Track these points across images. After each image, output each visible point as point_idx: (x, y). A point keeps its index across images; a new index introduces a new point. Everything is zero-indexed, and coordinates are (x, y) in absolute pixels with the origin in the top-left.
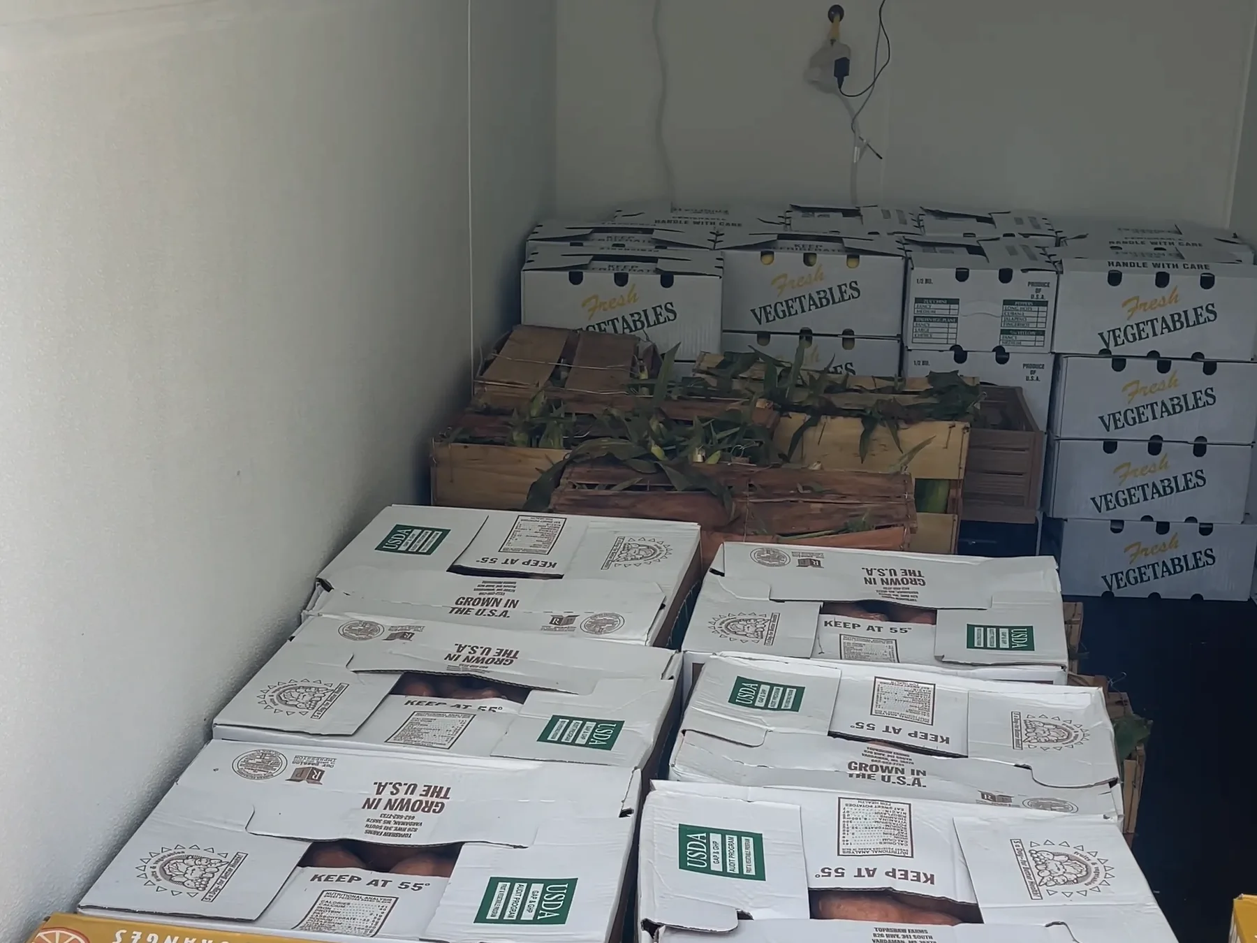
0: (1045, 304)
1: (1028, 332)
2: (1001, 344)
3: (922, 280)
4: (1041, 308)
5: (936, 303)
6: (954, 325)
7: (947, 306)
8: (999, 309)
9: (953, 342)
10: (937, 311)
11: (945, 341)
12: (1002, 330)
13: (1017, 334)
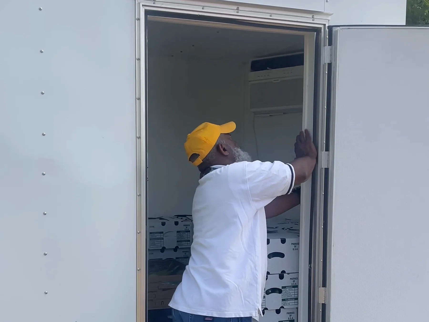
0: (189, 231)
1: (185, 241)
2: (177, 245)
3: (151, 226)
4: (188, 233)
5: (156, 234)
6: (163, 240)
7: (160, 234)
8: (175, 234)
9: (163, 246)
10: (157, 236)
11: (160, 246)
12: (177, 241)
13: (182, 242)
